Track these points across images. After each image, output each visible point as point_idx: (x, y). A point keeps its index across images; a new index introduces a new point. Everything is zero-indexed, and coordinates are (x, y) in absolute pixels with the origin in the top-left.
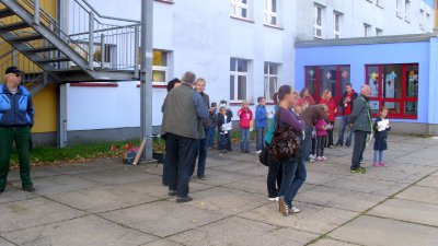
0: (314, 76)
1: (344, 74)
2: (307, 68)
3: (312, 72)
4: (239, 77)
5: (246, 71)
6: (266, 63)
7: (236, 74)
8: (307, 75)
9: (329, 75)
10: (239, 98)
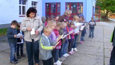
0: (48, 6)
1: (58, 6)
2: (46, 4)
3: (48, 5)
4: (23, 7)
5: (25, 4)
6: (32, 2)
7: (22, 5)
8: (46, 6)
9: (53, 6)
10: (23, 14)
